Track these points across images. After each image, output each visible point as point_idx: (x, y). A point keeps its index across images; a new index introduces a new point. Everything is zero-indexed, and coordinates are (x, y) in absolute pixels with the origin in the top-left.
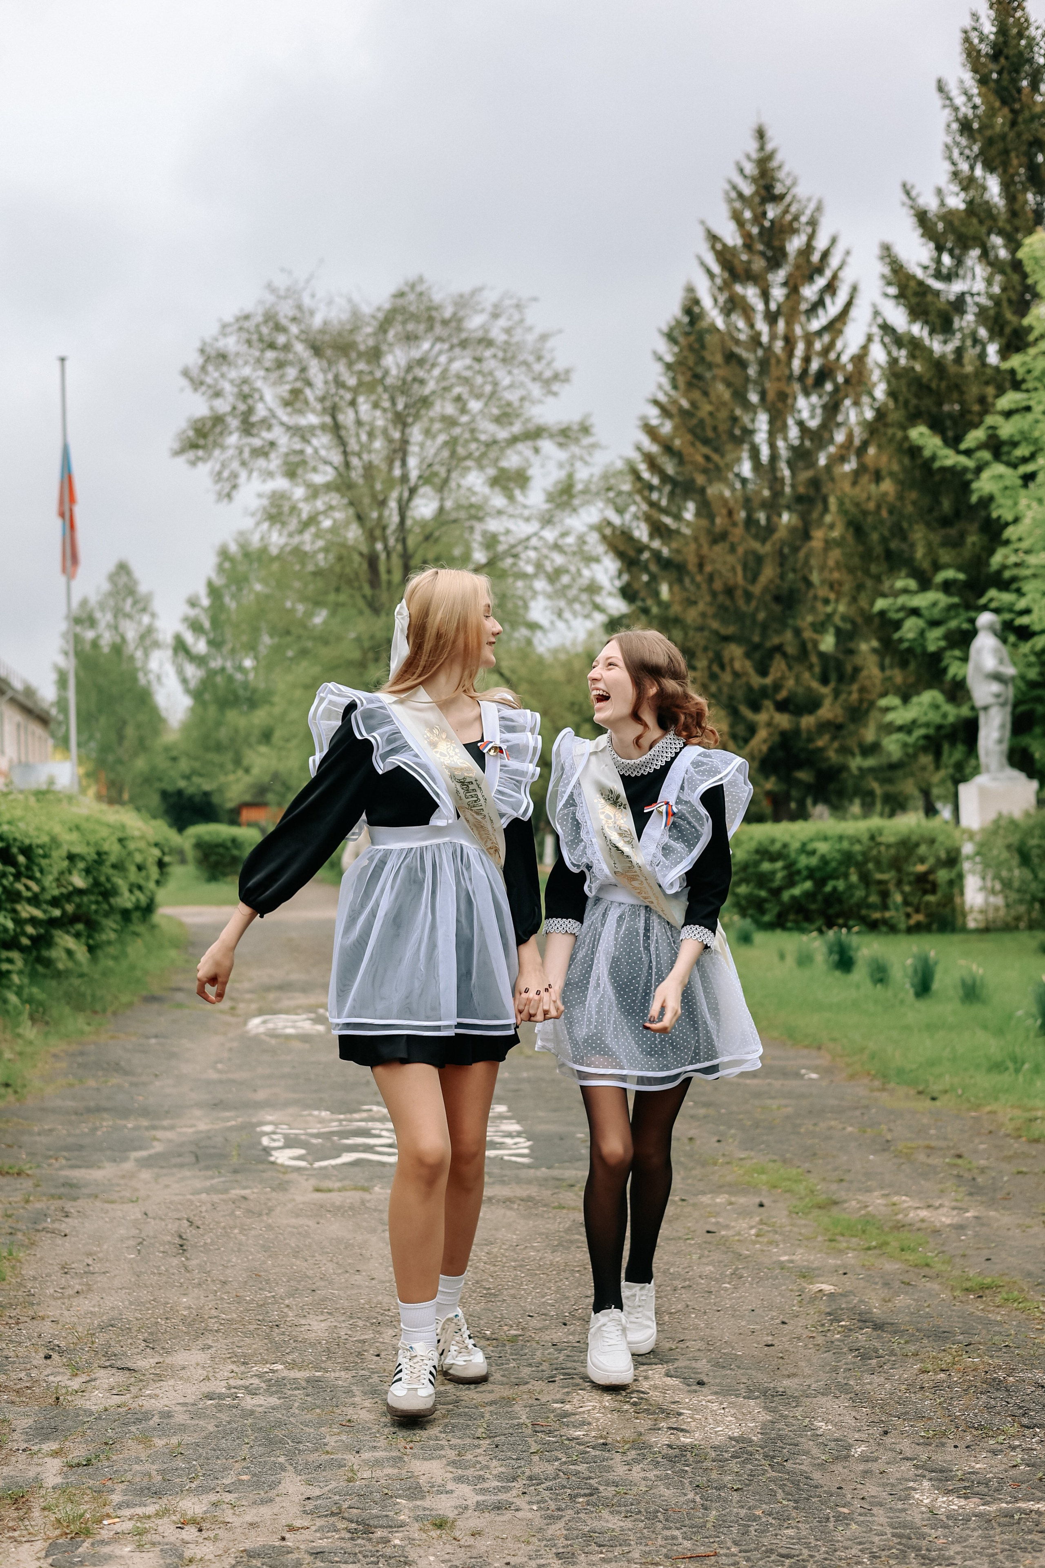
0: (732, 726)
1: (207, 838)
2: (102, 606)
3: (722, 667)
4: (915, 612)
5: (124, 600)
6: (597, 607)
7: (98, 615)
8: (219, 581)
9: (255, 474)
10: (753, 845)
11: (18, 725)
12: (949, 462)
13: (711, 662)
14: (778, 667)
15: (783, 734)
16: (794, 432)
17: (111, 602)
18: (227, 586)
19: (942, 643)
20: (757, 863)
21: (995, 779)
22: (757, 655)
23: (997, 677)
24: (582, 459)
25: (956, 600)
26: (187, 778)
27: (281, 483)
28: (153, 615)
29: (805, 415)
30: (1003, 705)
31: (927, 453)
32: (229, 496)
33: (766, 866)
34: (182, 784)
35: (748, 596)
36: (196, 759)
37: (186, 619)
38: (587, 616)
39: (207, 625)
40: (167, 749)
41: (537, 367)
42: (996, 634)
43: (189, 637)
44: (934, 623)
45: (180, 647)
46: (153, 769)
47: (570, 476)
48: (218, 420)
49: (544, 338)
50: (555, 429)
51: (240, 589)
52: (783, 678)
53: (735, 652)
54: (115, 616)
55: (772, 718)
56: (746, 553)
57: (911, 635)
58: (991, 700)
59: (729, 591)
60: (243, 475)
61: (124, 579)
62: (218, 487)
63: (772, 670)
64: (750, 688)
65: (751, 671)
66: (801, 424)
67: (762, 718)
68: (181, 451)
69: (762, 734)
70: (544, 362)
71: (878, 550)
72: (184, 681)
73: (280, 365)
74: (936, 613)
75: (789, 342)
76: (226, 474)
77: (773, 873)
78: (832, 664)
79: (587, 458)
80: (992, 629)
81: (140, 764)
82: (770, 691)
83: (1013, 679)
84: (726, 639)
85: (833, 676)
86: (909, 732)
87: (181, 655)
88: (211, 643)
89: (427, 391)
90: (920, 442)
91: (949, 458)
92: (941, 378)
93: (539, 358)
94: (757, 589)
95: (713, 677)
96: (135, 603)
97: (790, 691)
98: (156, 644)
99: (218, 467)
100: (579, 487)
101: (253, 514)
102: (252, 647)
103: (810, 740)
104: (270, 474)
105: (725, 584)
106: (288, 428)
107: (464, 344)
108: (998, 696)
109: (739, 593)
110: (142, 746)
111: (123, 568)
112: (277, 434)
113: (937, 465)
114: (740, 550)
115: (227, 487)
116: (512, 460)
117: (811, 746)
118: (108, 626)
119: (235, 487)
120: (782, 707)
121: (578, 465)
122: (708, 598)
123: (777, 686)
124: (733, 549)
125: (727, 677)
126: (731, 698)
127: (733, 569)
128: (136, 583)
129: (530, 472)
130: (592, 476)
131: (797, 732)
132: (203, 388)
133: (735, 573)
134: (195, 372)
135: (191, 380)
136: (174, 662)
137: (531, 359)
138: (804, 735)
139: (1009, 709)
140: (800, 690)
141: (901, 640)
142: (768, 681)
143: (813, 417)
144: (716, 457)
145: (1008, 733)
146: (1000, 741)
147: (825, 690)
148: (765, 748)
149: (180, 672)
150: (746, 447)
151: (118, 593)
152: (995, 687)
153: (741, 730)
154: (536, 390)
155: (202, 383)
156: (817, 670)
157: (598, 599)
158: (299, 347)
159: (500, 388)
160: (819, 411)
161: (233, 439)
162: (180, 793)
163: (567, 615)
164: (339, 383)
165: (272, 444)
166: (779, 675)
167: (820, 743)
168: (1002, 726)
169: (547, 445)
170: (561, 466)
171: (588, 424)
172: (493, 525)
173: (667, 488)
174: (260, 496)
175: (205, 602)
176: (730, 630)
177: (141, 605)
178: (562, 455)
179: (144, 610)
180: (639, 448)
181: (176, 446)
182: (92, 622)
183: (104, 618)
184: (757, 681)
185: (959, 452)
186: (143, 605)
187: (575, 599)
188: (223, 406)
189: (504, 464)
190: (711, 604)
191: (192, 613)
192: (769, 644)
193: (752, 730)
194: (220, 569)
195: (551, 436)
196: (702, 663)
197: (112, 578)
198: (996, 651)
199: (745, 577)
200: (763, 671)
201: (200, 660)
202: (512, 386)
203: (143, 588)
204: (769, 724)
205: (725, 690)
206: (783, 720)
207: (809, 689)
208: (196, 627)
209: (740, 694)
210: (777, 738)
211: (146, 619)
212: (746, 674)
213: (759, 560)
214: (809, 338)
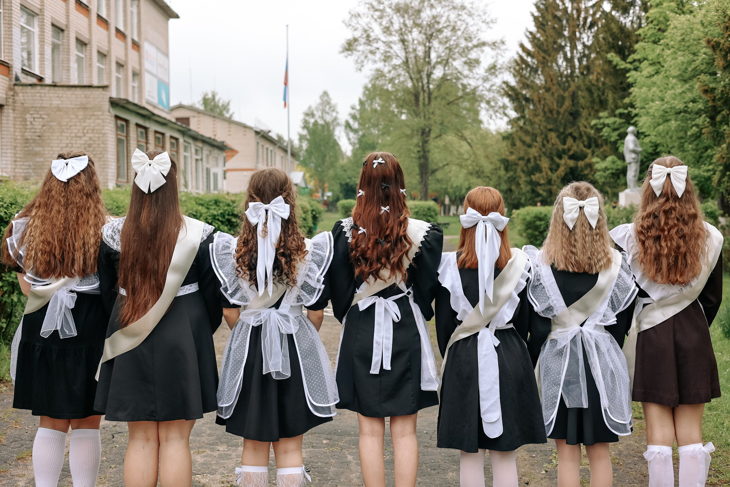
0: (551, 165)
1: (346, 205)
2: (317, 109)
3: (548, 142)
4: (608, 125)
5: (326, 106)
6: (505, 115)
7: (315, 112)
8: (364, 99)
9: (370, 61)
10: (533, 215)
11: (282, 157)
12: (622, 67)
13: (543, 140)
14: (570, 141)
15: (571, 168)
16: (580, 47)
17: (321, 107)
18: (366, 101)
19: (617, 138)
20: (535, 222)
21: (632, 191)
22: (562, 137)
23: (634, 151)
24: (501, 55)
25: (624, 121)
26: (350, 178)
27: (380, 65)
28: (337, 113)
29: (585, 40)
30: (636, 162)
31: (614, 63)
32: (360, 70)
33: (538, 223)
34: (348, 181)
35: (558, 113)
36: (354, 170)
37: (350, 114)
38: (501, 119)
39: (358, 116)
40: (342, 167)
41: (484, 17)
42: (635, 135)
43: (351, 122)
44: (615, 130)
45: (348, 125)
46: (336, 175)
47: (496, 62)
48: (356, 40)
49: (486, 5)
50: (490, 42)
51: (372, 102)
52: (572, 146)
53: (553, 135)
54: (322, 113)
55: (566, 162)
56: (558, 96)
57: (606, 134)
58: (632, 160)
59: (551, 111)
60: (366, 61)
61: (326, 98)
62: (356, 66)
63: (567, 143)
64: (558, 150)
65: (559, 143)
66: (584, 44)
67: (563, 162)
68: (343, 52)
69: (562, 169)
70: (487, 15)
71: (597, 100)
72: (349, 139)
73: (381, 17)
74: (616, 126)
75: (579, 11)
76: (359, 61)
77: (541, 225)
78: (593, 140)
79: (503, 54)
80: (633, 133)
81: (331, 172)
82: (566, 151)
83: (640, 152)
84: (551, 130)
85: (593, 146)
86: (605, 172)
87: (348, 128)
88: (360, 124)
89: (440, 26)
90: (611, 59)
91: (623, 65)
92: (622, 33)
93: (485, 14)
94: (562, 111)
95: (544, 145)
96: (330, 108)
97: (574, 151)
98: (338, 124)
99: (356, 58)
100: (499, 66)
101: (368, 78)
102: (376, 126)
103: (582, 171)
104: (375, 62)
105: (549, 109)
106: (384, 42)
107: (454, 8)
108: (634, 159)
109: (555, 112)
110: (332, 165)
111: (325, 93)
112: (380, 45)
113: (618, 68)
114: (556, 95)
115: (360, 66)
116: (473, 55)
117: (582, 173)
118: (319, 117)
119: (363, 66)
120: (572, 157)
121: (500, 57)
122: (542, 114)
123: (569, 150)
124: (553, 94)
125: (549, 146)
126: (551, 154)
127: (552, 103)
128: (330, 99)
129: (481, 59)
130: (504, 62)
131: (577, 167)
132: (351, 27)
133: (553, 104)
134: (347, 20)
135: (346, 24)
136: (345, 132)
137: (481, 14)
138: (579, 169)
139: (639, 164)
140: (579, 151)
141: (602, 136)
142: (566, 147)
143: (588, 41)
144: (547, 57)
145: (638, 173)
146: (635, 176)
147: (589, 151)
148: (563, 174)
149: (348, 135)
150: (561, 52)
151: (323, 104)
152: (633, 155)
153: (554, 167)
154: (484, 26)
155: (350, 25)
156: (586, 143)
157: (506, 112)
158: (388, 10)
159: (469, 26)
160: (591, 38)
161: (361, 48)
162: (347, 184)
163: (494, 117)
164: (405, 25)
165: (378, 49)
166: (570, 145)
167: (586, 172)
168: (636, 171)
169: (487, 49)
170: (493, 57)
171: (504, 40)
172: (465, 81)
173: (529, 69)
174: (371, 70)
175: (358, 107)
176: (550, 127)
177: (332, 109)
178: (493, 53)
179: (333, 110)
180: (518, 53)
181: (341, 49)
182: (313, 115)
183: (318, 114)
184: (561, 147)
185: (626, 63)
186: (333, 109)
187: (497, 111)
188: (357, 34)
189: (470, 56)
190: (544, 116)
191: (353, 112)
192: (567, 132)
193: (558, 166)
194: (364, 94)
195: (489, 45)
196: (539, 139)
197: (321, 97)
198: (634, 142)
199: (557, 106)
200: (564, 143)
201: (355, 131)
202: (474, 24)
203: (333, 102)
204: (565, 164)
205: (549, 151)
206: (571, 163)
207: (582, 150)
208: (354, 117)
209: (554, 152)
210: (568, 170)
211: (334, 114)
212: (556, 144)
213: (563, 98)
214: (587, 10)
